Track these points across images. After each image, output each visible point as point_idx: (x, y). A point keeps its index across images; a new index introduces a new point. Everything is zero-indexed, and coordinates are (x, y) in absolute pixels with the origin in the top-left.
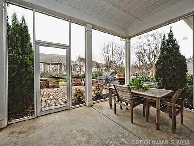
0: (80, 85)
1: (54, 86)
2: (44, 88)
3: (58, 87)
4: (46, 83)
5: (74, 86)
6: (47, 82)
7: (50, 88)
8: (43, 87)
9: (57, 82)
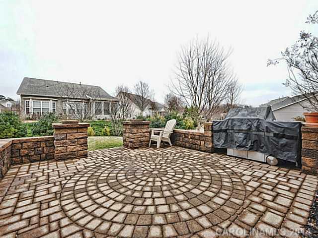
0: (147, 146)
1: (72, 153)
2: (35, 161)
3: (86, 156)
4: (43, 144)
5: (133, 148)
6: (46, 141)
7: (57, 161)
8: (35, 157)
9: (82, 140)
